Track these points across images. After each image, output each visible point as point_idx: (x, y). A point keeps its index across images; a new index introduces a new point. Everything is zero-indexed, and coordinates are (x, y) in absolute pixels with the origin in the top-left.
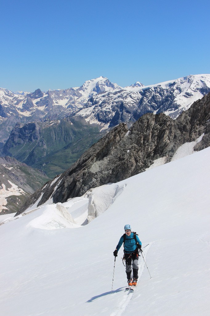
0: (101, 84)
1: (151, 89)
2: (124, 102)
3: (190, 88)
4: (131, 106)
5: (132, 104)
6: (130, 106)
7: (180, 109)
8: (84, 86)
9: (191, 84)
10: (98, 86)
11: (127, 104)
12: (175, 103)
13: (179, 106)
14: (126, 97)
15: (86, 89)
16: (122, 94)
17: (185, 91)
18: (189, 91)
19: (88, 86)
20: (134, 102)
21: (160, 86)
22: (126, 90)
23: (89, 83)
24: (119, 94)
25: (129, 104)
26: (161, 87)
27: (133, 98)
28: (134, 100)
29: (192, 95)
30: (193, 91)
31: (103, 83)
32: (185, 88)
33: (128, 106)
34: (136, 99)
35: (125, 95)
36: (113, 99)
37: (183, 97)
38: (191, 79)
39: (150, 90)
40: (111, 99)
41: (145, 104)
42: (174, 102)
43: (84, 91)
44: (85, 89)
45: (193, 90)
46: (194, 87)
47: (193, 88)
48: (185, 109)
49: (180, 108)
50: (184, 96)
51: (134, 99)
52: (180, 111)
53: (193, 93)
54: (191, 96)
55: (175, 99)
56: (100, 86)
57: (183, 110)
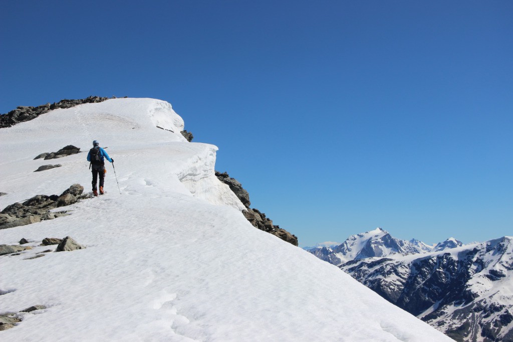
0: (376, 242)
1: (433, 260)
2: (383, 283)
3: (500, 261)
4: (396, 289)
5: (398, 285)
6: (394, 289)
7: (476, 303)
8: (345, 245)
9: (503, 254)
10: (370, 245)
11: (388, 286)
12: (467, 289)
13: (476, 295)
14: (389, 273)
15: (349, 250)
16: (382, 268)
17: (490, 267)
18: (498, 268)
19: (352, 245)
20: (401, 282)
21: (449, 254)
22: (391, 260)
23: (355, 239)
24: (377, 267)
25: (391, 287)
26: (451, 256)
27: (400, 276)
28: (402, 280)
29: (504, 276)
30: (506, 268)
31: (380, 240)
32: (492, 261)
33: (389, 290)
34: (406, 276)
35: (389, 268)
36: (366, 276)
37: (484, 279)
38: (504, 245)
39: (430, 261)
40: (364, 275)
41: (418, 287)
42: (467, 287)
43: (344, 254)
44: (347, 251)
45: (506, 265)
46: (508, 260)
47: (507, 262)
48: (485, 302)
49: (477, 300)
50: (487, 276)
51: (403, 276)
52: (475, 306)
53: (505, 272)
54: (502, 278)
55: (470, 282)
56: (373, 246)
57: (482, 304)
